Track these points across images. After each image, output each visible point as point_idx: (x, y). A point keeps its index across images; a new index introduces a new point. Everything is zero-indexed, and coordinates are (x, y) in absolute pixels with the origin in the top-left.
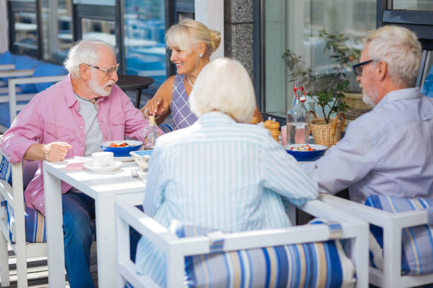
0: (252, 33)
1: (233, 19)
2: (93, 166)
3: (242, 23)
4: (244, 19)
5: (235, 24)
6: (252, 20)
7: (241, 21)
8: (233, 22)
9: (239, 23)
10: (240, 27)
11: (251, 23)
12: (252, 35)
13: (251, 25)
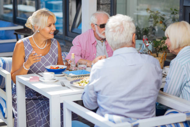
0: (110, 9)
1: (101, 2)
2: (44, 80)
3: (105, 4)
4: (106, 2)
5: (102, 4)
6: (110, 3)
7: (105, 3)
8: (101, 3)
9: (104, 4)
10: (104, 6)
11: (109, 4)
12: (110, 10)
13: (109, 5)
